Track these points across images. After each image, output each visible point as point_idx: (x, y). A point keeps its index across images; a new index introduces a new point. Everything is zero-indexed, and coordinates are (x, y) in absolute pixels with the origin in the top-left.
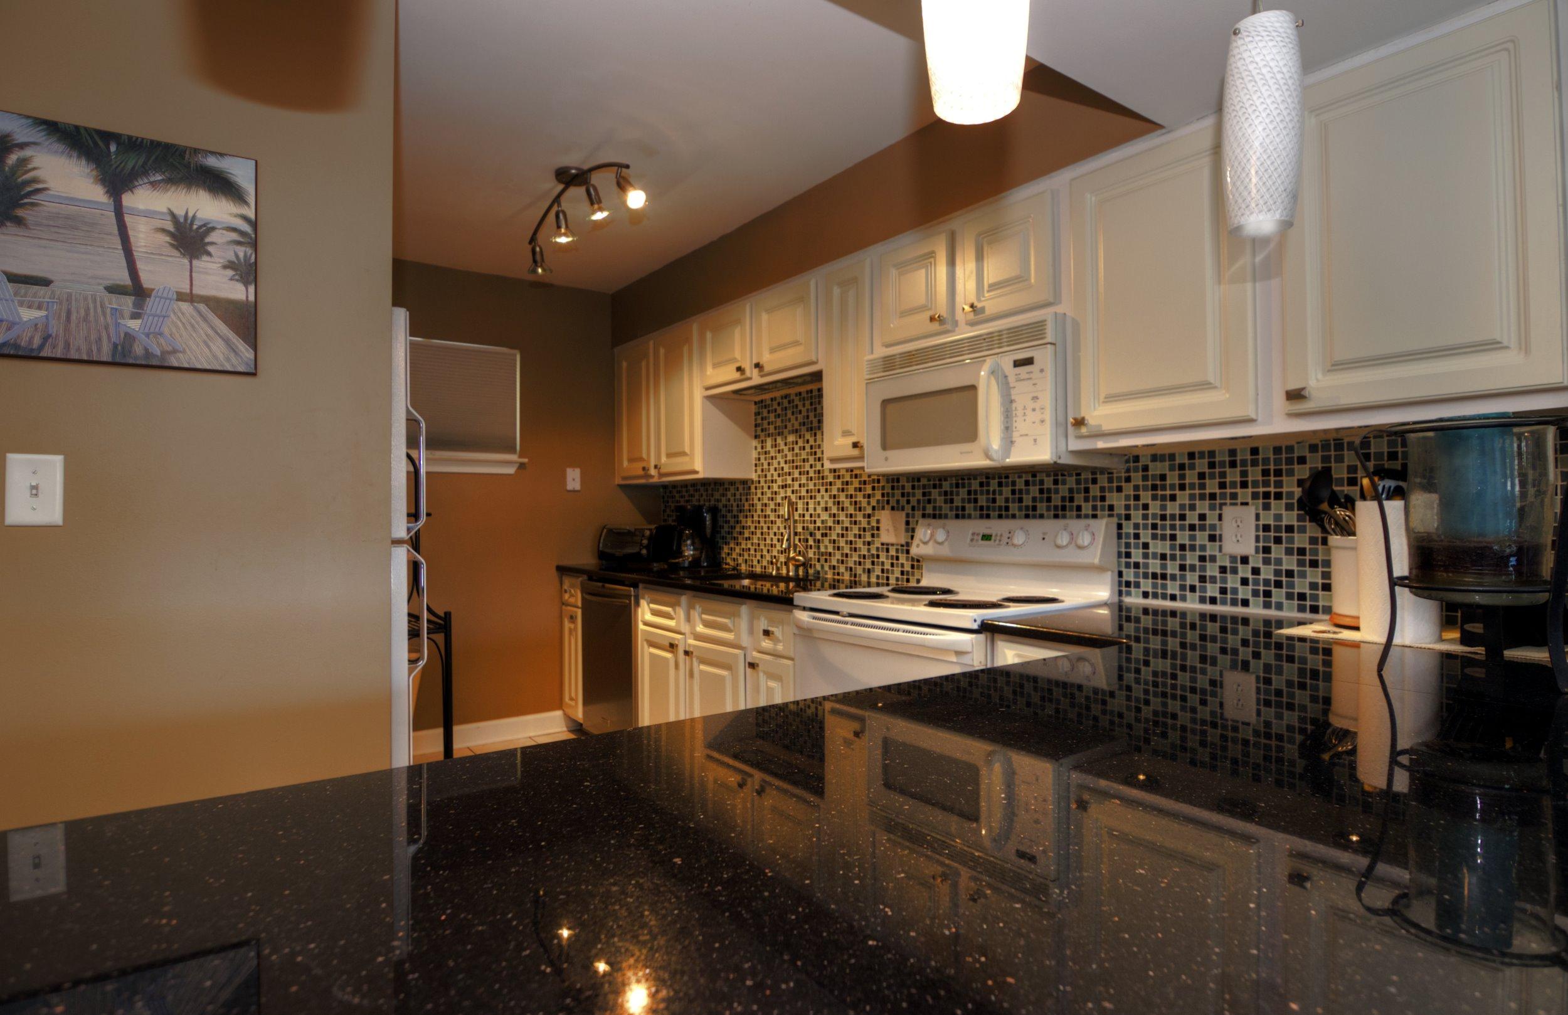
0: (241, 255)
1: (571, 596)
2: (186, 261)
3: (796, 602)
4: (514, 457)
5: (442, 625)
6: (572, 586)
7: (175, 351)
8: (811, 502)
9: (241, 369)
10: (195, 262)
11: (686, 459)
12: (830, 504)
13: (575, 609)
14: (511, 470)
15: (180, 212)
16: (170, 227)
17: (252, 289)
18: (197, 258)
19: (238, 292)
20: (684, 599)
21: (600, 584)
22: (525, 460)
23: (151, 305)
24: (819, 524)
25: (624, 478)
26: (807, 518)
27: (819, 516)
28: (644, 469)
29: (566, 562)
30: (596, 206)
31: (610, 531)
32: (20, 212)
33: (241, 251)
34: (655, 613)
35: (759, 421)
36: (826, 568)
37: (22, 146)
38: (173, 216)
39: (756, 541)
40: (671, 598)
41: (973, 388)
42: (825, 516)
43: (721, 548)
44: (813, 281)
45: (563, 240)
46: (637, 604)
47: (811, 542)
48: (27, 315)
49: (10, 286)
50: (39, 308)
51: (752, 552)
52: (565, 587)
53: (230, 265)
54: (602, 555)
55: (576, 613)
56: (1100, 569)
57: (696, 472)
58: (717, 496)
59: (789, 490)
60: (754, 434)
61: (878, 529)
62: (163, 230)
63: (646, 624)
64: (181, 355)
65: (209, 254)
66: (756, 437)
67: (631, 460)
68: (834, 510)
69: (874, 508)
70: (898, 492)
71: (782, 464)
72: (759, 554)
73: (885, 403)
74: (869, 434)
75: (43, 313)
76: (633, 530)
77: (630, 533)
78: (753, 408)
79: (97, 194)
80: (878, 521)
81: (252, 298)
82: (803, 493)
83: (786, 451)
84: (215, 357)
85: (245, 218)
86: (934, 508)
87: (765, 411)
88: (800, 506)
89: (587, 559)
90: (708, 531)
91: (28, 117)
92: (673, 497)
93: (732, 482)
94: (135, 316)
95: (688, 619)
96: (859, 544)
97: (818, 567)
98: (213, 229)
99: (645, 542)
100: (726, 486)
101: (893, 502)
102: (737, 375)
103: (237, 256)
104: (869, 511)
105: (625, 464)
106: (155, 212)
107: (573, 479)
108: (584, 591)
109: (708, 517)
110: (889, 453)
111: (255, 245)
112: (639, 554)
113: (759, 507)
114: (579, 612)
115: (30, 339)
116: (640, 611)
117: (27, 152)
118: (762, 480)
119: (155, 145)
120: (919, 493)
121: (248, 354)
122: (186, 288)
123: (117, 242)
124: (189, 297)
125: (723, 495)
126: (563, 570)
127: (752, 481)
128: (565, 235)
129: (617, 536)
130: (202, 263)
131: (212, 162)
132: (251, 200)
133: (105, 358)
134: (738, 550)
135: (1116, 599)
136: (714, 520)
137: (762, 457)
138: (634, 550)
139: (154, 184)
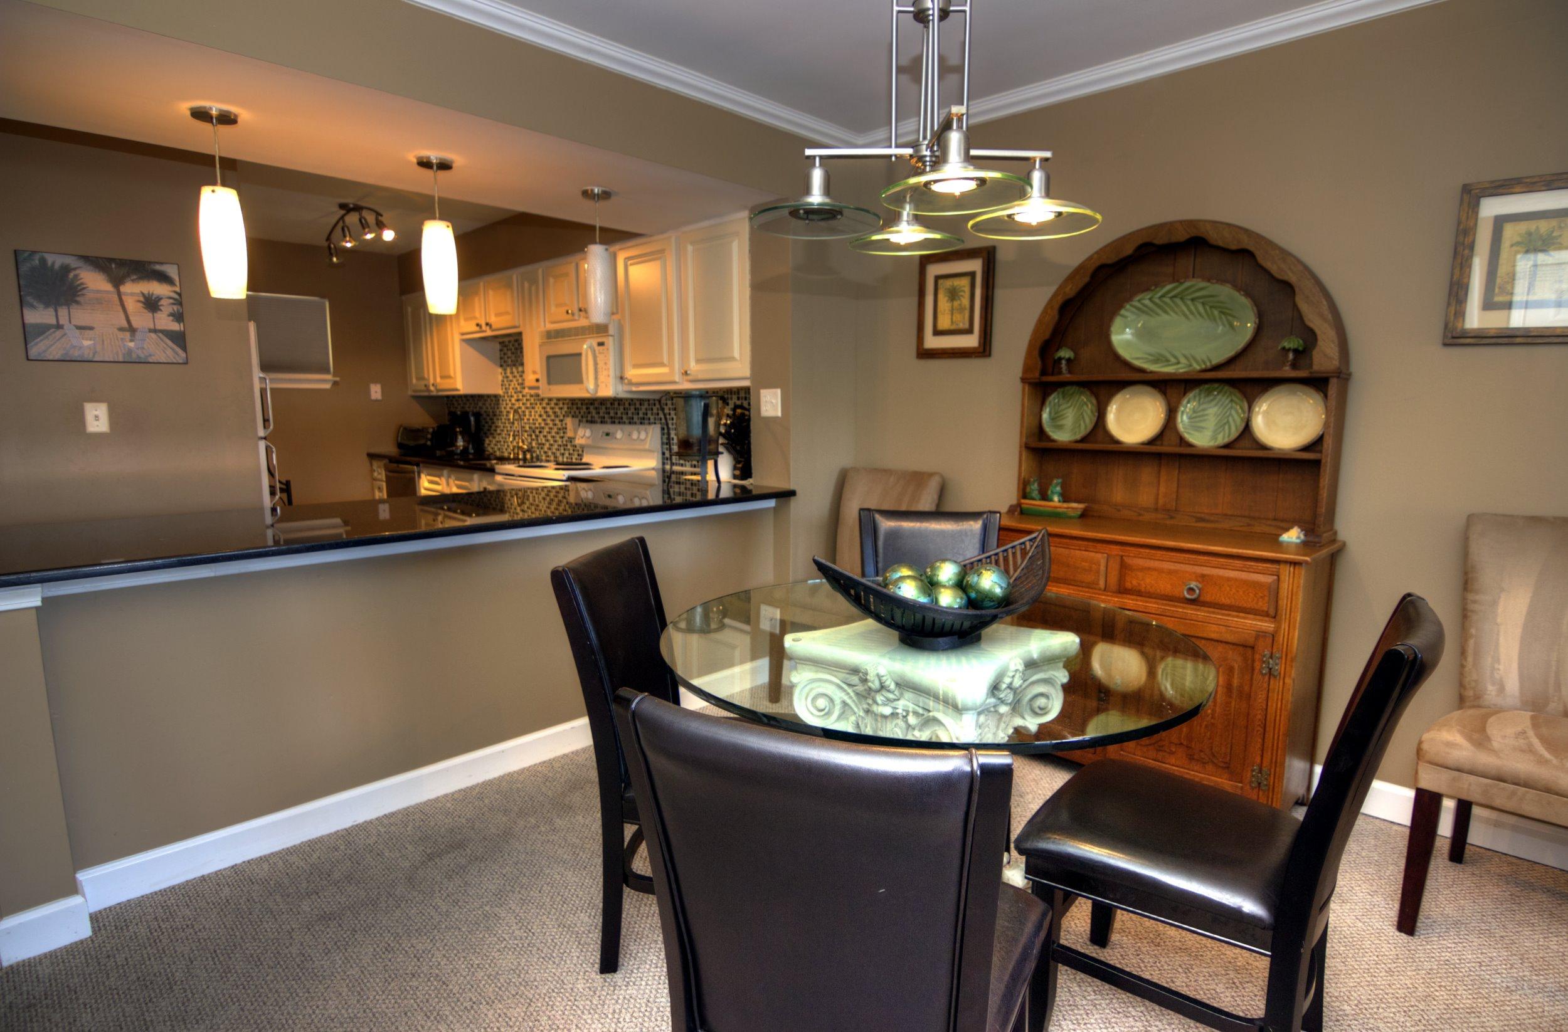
0: (176, 309)
1: (379, 474)
2: (151, 315)
3: (497, 471)
4: (329, 377)
5: (287, 488)
6: (379, 467)
7: (150, 355)
8: (533, 411)
9: (181, 361)
10: (155, 315)
11: (452, 381)
12: (543, 413)
13: (381, 483)
14: (328, 386)
15: (146, 292)
16: (142, 299)
17: (182, 325)
18: (156, 312)
19: (175, 327)
20: (445, 472)
21: (395, 465)
22: (338, 379)
23: (138, 335)
24: (537, 425)
25: (415, 391)
26: (531, 421)
27: (537, 420)
28: (426, 386)
29: (373, 450)
30: (367, 230)
31: (405, 429)
32: (78, 299)
33: (175, 308)
34: (431, 482)
35: (502, 355)
36: (542, 453)
37: (75, 269)
38: (143, 294)
39: (504, 436)
40: (438, 472)
41: (580, 355)
42: (540, 420)
43: (484, 440)
44: (515, 274)
45: (349, 245)
46: (419, 477)
47: (534, 437)
48: (86, 343)
49: (78, 331)
50: (90, 340)
51: (502, 443)
52: (375, 467)
53: (171, 315)
54: (400, 446)
55: (382, 485)
56: (650, 451)
57: (457, 390)
58: (480, 404)
59: (521, 403)
60: (499, 364)
61: (566, 428)
62: (139, 301)
63: (426, 489)
64: (153, 357)
65: (161, 310)
66: (501, 366)
67: (418, 379)
68: (545, 417)
69: (564, 416)
70: (575, 407)
71: (517, 386)
72: (506, 444)
73: (549, 358)
74: (541, 374)
75: (92, 342)
76: (420, 428)
77: (418, 431)
78: (498, 347)
79: (108, 287)
80: (566, 424)
81: (182, 329)
82: (528, 405)
83: (518, 377)
84: (169, 357)
85: (176, 292)
86: (592, 417)
87: (505, 349)
88: (527, 413)
89: (391, 449)
90: (473, 429)
91: (76, 256)
92: (453, 404)
93: (489, 396)
94: (131, 341)
95: (448, 484)
96: (558, 438)
97: (538, 453)
98: (161, 299)
99: (429, 436)
100: (485, 398)
101: (573, 413)
102: (477, 329)
103: (174, 310)
104: (562, 418)
105: (414, 381)
106: (134, 293)
107: (376, 392)
108: (387, 469)
109: (472, 419)
110: (551, 387)
111: (181, 304)
112: (425, 445)
113: (505, 413)
114: (384, 485)
115: (88, 355)
116: (421, 481)
117: (77, 272)
118: (506, 395)
119: (132, 262)
120: (584, 407)
121: (183, 355)
122: (152, 327)
123: (120, 308)
124: (155, 331)
125: (484, 404)
126: (372, 456)
127: (500, 396)
128: (350, 241)
129: (410, 432)
130: (158, 315)
131: (158, 267)
132: (178, 284)
133: (121, 359)
134: (494, 442)
135: (660, 466)
136: (477, 421)
137: (505, 380)
138: (422, 442)
139: (133, 281)
